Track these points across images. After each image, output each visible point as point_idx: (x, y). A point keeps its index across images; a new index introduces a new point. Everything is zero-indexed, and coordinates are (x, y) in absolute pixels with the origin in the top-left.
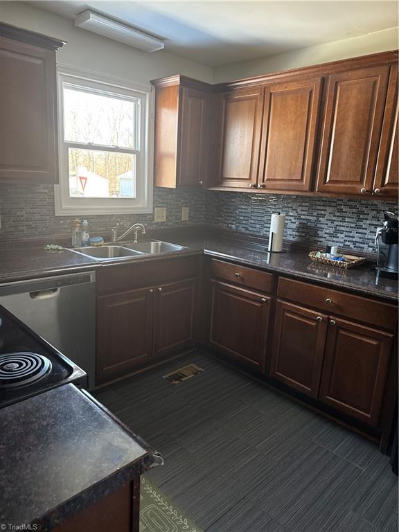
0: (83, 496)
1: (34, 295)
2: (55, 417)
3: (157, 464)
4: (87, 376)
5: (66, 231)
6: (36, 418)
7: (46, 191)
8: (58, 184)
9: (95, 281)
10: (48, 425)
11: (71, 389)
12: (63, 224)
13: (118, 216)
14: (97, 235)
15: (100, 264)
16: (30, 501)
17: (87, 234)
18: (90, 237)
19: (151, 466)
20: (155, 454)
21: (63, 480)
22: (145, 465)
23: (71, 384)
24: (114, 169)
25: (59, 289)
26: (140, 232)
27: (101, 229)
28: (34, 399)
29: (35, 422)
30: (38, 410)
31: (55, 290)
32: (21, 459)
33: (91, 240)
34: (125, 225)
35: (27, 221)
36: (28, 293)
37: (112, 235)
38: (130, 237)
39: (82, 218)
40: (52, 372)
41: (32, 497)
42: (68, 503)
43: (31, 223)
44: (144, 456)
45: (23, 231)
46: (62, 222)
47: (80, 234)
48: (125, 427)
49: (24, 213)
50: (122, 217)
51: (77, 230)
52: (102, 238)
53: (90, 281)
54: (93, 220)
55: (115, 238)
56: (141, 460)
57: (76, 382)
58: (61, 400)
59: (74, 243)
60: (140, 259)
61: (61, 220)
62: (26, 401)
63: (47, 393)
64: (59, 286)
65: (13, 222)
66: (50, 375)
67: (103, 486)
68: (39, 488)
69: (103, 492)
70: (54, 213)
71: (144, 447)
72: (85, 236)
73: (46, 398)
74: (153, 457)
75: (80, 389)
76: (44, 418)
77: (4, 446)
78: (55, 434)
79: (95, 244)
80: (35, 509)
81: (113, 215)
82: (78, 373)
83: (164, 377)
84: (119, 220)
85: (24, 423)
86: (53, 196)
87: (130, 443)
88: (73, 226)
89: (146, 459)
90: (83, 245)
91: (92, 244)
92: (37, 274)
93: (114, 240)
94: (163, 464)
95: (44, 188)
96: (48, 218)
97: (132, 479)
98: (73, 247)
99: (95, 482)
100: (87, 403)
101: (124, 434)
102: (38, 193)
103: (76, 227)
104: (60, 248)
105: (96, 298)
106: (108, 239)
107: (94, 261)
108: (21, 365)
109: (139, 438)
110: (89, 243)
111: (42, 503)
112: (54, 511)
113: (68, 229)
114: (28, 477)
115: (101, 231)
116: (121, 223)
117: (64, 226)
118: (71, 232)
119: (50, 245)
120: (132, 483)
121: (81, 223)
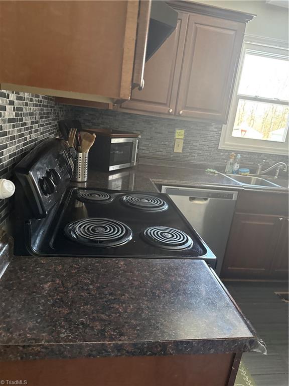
0: (194, 343)
1: (192, 199)
2: (187, 278)
3: (260, 351)
4: (216, 260)
5: (223, 161)
6: (174, 273)
7: (216, 130)
8: (226, 124)
9: (236, 199)
10: (181, 281)
11: (202, 264)
12: (223, 155)
13: (266, 155)
14: (245, 167)
15: (243, 187)
16: (157, 327)
17: (239, 165)
18: (240, 168)
19: (254, 350)
20: (260, 342)
21: (182, 324)
22: (249, 347)
23: (204, 261)
24: (269, 126)
25: (209, 199)
26: (281, 170)
27: (250, 163)
28: (176, 261)
29: (174, 276)
30: (177, 269)
31: (206, 199)
32: (159, 296)
33: (240, 170)
34: (270, 163)
35: (198, 150)
36: (188, 197)
37: (257, 168)
38: (272, 173)
39: (237, 153)
40: (192, 248)
41: (159, 324)
42: (182, 342)
43: (200, 152)
44: (250, 338)
45: (195, 156)
46: (222, 154)
47: (232, 164)
48: (239, 308)
49: (198, 144)
50: (269, 156)
51: (231, 161)
52: (249, 170)
53: (232, 199)
54: (245, 156)
55: (259, 171)
56: (246, 340)
57: (208, 261)
58: (194, 268)
59: (226, 170)
60: (276, 190)
61: (222, 152)
62: (171, 260)
63: (186, 260)
64: (210, 197)
65: (190, 149)
66: (190, 250)
67: (210, 344)
68: (165, 321)
69: (210, 349)
70: (218, 146)
71: (252, 332)
72: (236, 167)
73: (184, 263)
74: (257, 343)
75: (209, 266)
76: (180, 276)
77: (151, 283)
78: (184, 290)
79: (242, 174)
80: (159, 334)
81: (262, 154)
82: (210, 255)
83: (276, 293)
84: (266, 158)
85: (166, 273)
86: (220, 134)
87: (240, 322)
88: (228, 158)
89: (252, 342)
90: (233, 173)
91: (240, 173)
92: (197, 185)
93: (258, 173)
94: (265, 353)
95: (215, 128)
96: (213, 149)
97: (235, 352)
98: (225, 173)
99: (206, 338)
100: (212, 278)
101: (236, 313)
102: (210, 131)
103: (231, 158)
104: (216, 172)
105: (234, 213)
106: (253, 171)
107: (239, 184)
108: (173, 236)
109: (248, 322)
110: (237, 172)
111: (164, 332)
112: (170, 343)
113: (225, 159)
114: (159, 310)
115: (248, 164)
116: (267, 161)
117: (222, 157)
118: (227, 162)
119: (210, 169)
120: (234, 355)
121: (235, 157)
